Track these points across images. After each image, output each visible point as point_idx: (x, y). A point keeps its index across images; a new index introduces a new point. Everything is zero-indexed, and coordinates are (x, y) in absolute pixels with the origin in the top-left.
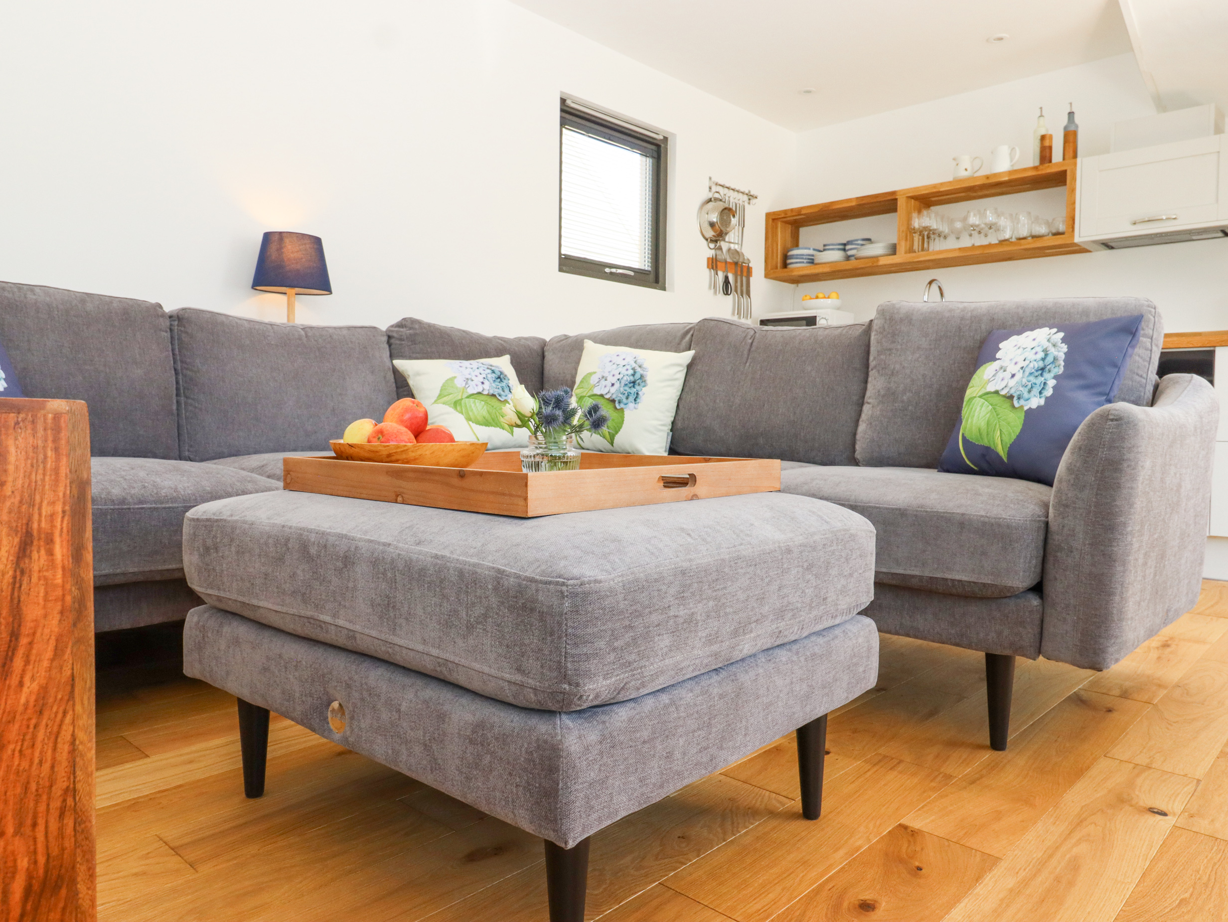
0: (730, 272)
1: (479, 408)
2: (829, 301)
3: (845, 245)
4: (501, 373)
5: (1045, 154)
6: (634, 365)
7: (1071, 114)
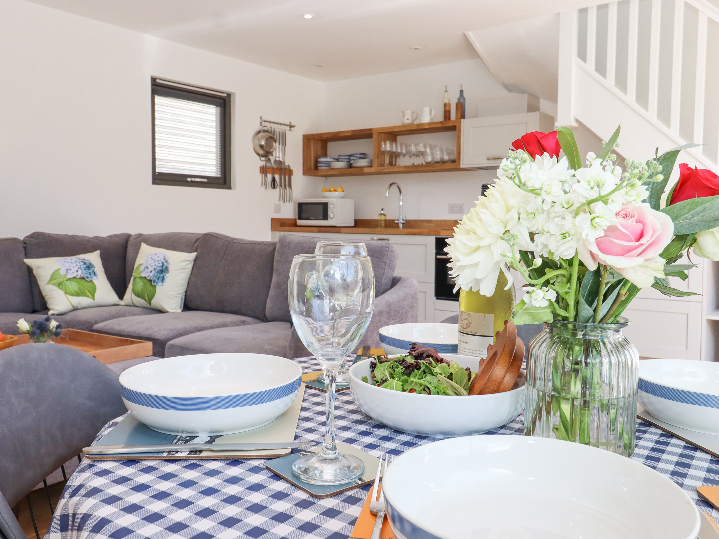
0: (277, 174)
1: (73, 286)
2: (337, 193)
3: (350, 156)
4: (90, 264)
5: (447, 114)
6: (163, 261)
7: (462, 92)
